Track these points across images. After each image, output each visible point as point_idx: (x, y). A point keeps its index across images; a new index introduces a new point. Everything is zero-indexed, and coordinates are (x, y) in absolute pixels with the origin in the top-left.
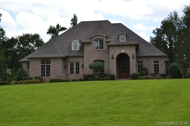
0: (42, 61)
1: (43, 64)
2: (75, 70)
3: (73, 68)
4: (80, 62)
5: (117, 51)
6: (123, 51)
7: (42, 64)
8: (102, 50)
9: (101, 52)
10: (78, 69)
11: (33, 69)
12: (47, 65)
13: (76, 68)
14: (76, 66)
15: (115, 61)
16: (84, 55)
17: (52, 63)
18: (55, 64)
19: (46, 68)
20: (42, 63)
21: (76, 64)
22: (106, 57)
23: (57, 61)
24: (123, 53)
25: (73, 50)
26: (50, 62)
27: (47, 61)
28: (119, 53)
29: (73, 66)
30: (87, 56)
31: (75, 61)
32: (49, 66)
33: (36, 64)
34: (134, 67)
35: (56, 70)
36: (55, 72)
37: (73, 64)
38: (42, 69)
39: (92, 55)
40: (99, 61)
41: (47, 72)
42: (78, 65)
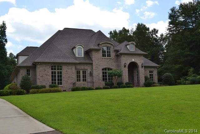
0: (52, 67)
1: (54, 71)
2: (82, 78)
3: (80, 76)
4: (87, 69)
5: (129, 60)
6: (133, 60)
7: (52, 71)
8: (110, 58)
9: (109, 59)
10: (84, 77)
11: (42, 76)
12: (58, 72)
13: (83, 76)
14: (83, 74)
15: (126, 69)
16: (93, 62)
17: (65, 70)
18: (68, 70)
19: (57, 75)
20: (52, 69)
21: (83, 71)
22: (113, 66)
23: (70, 67)
24: (134, 62)
25: (77, 56)
26: (62, 69)
27: (58, 67)
28: (130, 62)
29: (80, 73)
30: (96, 63)
31: (83, 68)
32: (61, 72)
33: (46, 70)
34: (143, 75)
35: (69, 77)
36: (68, 79)
37: (79, 71)
38: (52, 76)
39: (101, 62)
40: (107, 69)
41: (58, 80)
42: (84, 72)
